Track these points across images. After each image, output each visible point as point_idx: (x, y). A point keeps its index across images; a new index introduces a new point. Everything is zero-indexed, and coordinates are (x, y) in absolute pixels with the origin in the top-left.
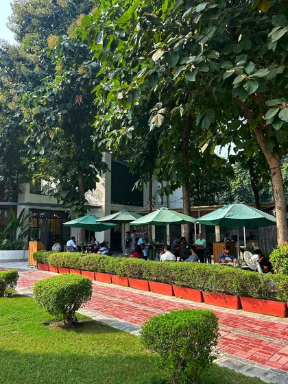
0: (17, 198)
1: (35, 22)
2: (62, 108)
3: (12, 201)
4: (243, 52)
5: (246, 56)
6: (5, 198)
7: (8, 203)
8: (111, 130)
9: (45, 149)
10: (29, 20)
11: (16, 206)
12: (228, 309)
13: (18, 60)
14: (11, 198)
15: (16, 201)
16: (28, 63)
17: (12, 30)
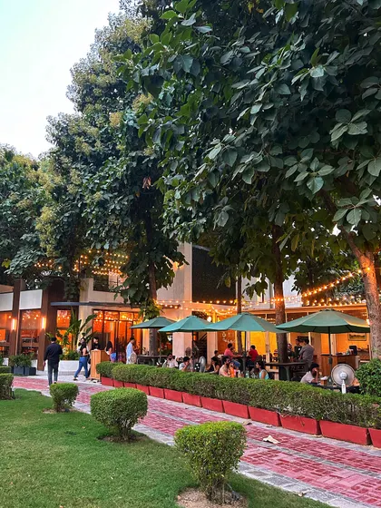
0: (78, 296)
1: (97, 91)
2: (128, 193)
3: (73, 300)
4: (311, 145)
5: (312, 150)
6: (65, 297)
7: (68, 303)
8: (181, 222)
9: (110, 242)
10: (91, 90)
11: (77, 307)
12: (305, 435)
13: (80, 135)
14: (72, 297)
15: (78, 301)
16: (89, 139)
17: (72, 100)
